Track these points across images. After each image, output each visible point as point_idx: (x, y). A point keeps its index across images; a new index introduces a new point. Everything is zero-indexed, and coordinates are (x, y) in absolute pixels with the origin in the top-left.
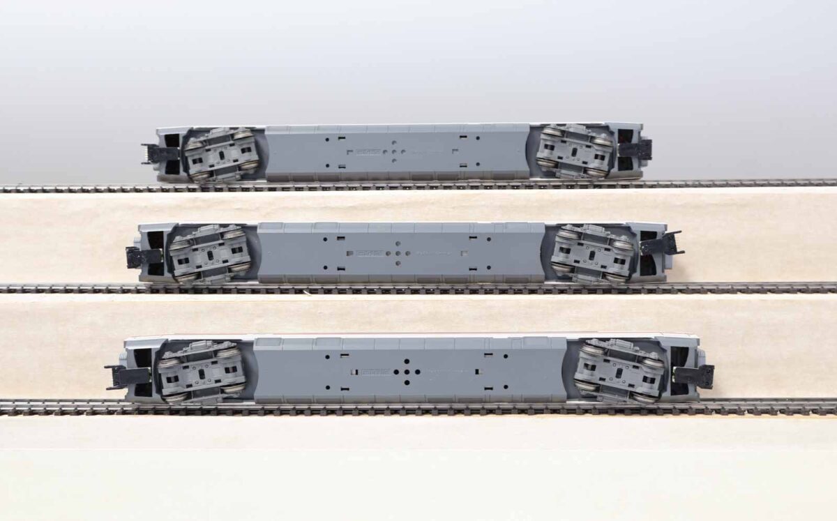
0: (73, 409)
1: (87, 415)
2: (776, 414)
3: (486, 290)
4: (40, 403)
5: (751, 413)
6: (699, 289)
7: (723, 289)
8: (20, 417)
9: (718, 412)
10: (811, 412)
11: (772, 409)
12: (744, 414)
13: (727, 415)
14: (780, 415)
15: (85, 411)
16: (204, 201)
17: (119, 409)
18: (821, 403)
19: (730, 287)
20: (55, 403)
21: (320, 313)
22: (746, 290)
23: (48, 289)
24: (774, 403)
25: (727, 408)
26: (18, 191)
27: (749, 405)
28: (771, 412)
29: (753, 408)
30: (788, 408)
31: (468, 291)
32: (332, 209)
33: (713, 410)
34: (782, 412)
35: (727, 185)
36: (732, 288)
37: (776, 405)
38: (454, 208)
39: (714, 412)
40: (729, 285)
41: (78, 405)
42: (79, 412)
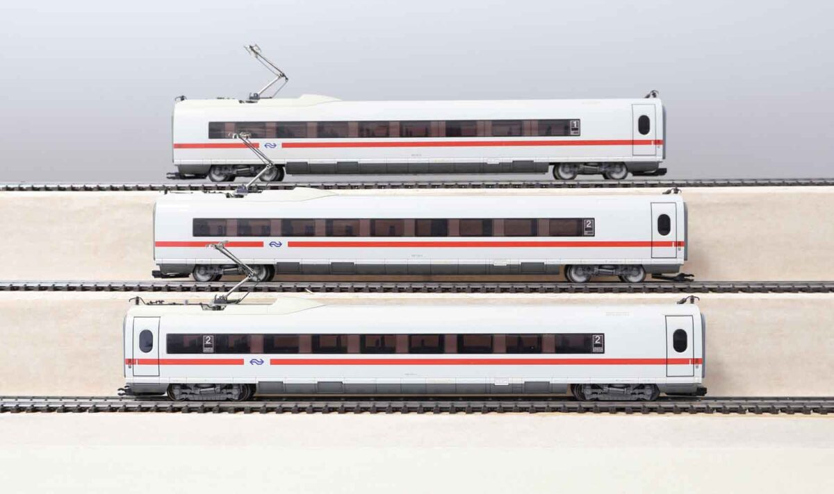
0: (76, 406)
1: (89, 412)
2: (777, 413)
4: (43, 400)
5: (752, 412)
6: (700, 288)
7: (724, 288)
8: (23, 414)
9: (719, 410)
10: (812, 411)
11: (773, 407)
12: (745, 413)
13: (728, 413)
14: (782, 414)
15: (88, 408)
17: (122, 406)
18: (822, 401)
19: (731, 286)
20: (58, 401)
22: (747, 288)
23: (51, 287)
24: (775, 401)
25: (728, 407)
26: (21, 189)
27: (750, 404)
28: (773, 411)
29: (754, 406)
30: (789, 406)
33: (714, 409)
34: (783, 410)
35: (728, 184)
36: (734, 287)
37: (777, 404)
39: (715, 411)
40: (730, 284)
41: (81, 403)
42: (81, 410)
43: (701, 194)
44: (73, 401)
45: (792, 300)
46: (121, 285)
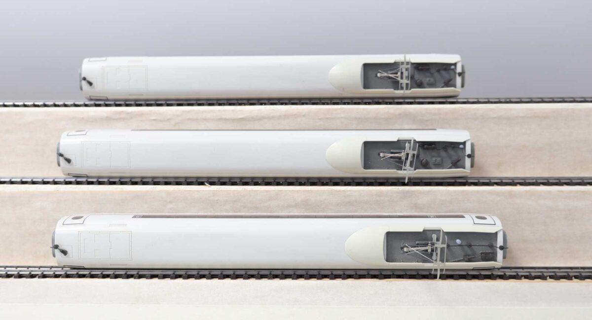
0: (28, 273)
1: (39, 278)
2: (570, 280)
3: (345, 183)
6: (511, 182)
9: (526, 277)
11: (568, 275)
12: (546, 279)
13: (533, 280)
15: (38, 274)
16: (128, 113)
20: (14, 269)
21: (217, 200)
22: (547, 182)
25: (533, 274)
27: (551, 272)
28: (568, 277)
30: (581, 275)
31: (332, 183)
32: (226, 120)
33: (522, 276)
34: (576, 277)
37: (571, 272)
38: (320, 119)
39: (523, 277)
40: (533, 179)
41: (32, 271)
42: (33, 276)
43: (511, 109)
44: (26, 269)
45: (583, 192)
46: (63, 180)
